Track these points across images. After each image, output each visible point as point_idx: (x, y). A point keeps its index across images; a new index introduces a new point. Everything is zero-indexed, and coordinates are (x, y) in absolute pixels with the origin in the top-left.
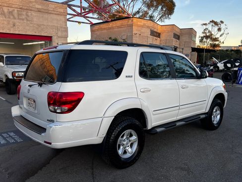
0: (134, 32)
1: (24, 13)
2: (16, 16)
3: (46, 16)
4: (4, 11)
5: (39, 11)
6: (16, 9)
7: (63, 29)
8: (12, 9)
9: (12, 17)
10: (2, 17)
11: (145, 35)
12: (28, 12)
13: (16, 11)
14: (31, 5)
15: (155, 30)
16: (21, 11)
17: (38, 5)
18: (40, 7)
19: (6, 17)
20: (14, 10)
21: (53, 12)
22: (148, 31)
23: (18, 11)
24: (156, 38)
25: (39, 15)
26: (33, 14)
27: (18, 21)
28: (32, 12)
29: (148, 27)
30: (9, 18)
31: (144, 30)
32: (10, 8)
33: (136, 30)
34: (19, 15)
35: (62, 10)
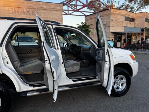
0: (111, 19)
1: (36, 11)
2: (31, 13)
3: (49, 12)
4: (24, 11)
5: (45, 9)
6: (31, 9)
7: (60, 20)
8: (29, 9)
9: (29, 14)
10: (23, 14)
11: (121, 21)
12: (38, 11)
13: (31, 10)
14: (40, 6)
15: (129, 17)
16: (34, 10)
17: (44, 5)
18: (45, 7)
19: (25, 14)
20: (30, 10)
21: (53, 9)
22: (123, 18)
23: (32, 10)
24: (131, 22)
25: (44, 12)
26: (41, 11)
27: (32, 16)
28: (40, 10)
29: (123, 15)
30: (27, 14)
31: (119, 17)
32: (27, 9)
33: (113, 17)
34: (33, 12)
35: (59, 8)
